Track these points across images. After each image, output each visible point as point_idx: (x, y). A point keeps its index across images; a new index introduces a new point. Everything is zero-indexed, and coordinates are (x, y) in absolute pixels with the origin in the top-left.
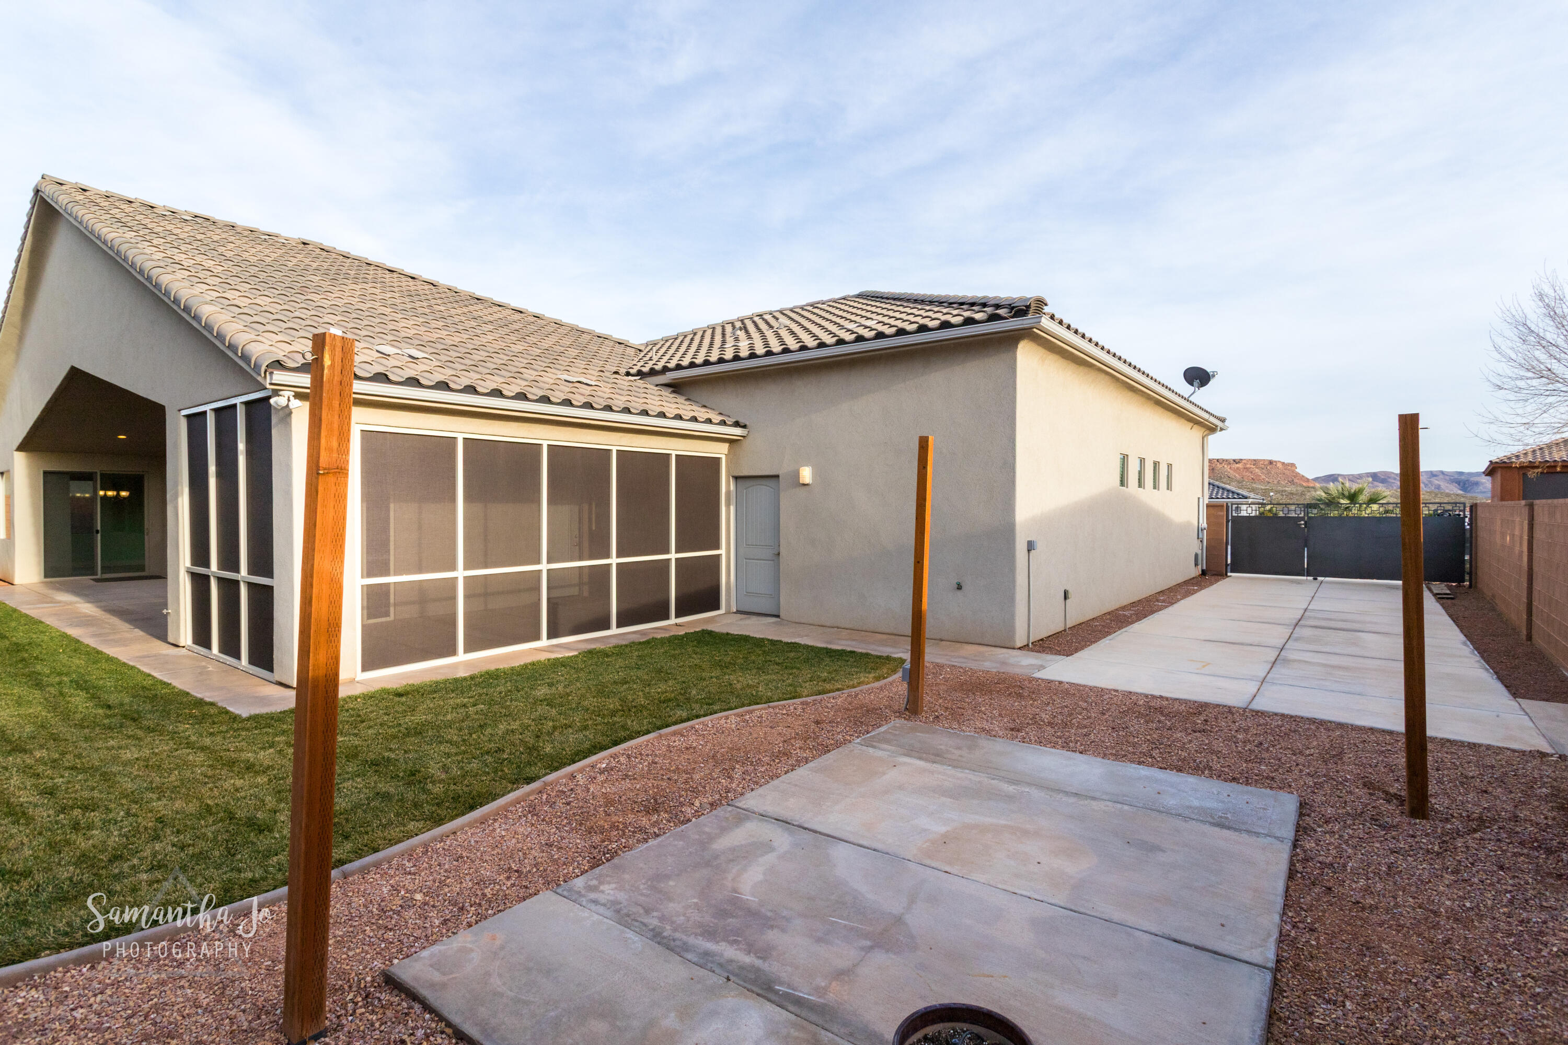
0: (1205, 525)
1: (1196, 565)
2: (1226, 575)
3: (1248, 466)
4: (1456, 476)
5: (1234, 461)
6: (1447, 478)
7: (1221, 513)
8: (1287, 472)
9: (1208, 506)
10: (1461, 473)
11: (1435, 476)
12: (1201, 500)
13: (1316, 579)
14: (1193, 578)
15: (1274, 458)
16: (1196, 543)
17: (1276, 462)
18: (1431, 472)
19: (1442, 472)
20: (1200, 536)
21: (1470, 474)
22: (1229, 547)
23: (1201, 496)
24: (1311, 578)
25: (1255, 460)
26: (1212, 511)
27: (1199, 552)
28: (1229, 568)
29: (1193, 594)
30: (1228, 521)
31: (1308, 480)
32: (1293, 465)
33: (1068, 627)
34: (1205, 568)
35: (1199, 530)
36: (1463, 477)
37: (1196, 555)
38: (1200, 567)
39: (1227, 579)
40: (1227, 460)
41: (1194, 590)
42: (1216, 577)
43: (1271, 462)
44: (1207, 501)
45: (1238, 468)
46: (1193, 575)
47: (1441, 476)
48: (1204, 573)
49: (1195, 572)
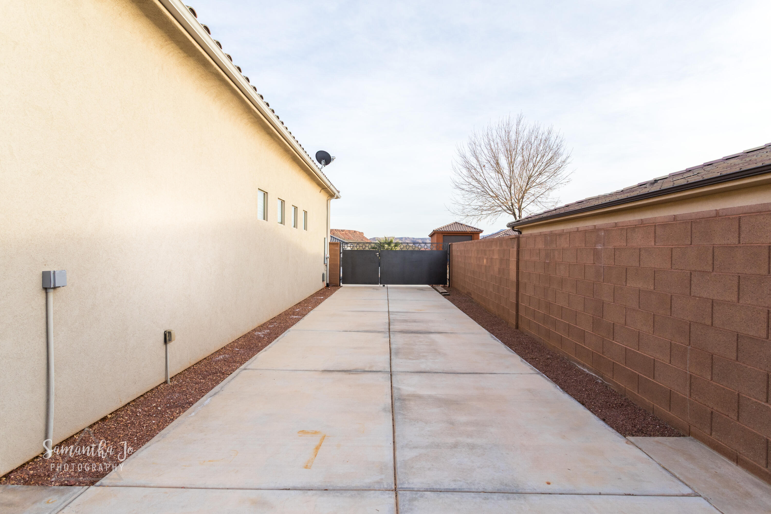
0: (328, 255)
1: (323, 281)
2: (340, 285)
3: (347, 233)
4: (412, 239)
5: (342, 230)
6: (410, 240)
7: (337, 248)
8: (361, 236)
9: (330, 244)
10: (414, 238)
11: (407, 239)
12: (326, 239)
13: (384, 286)
14: (322, 289)
15: (356, 230)
16: (323, 266)
17: (356, 231)
18: (405, 237)
19: (408, 238)
20: (326, 262)
21: (416, 239)
22: (341, 268)
23: (326, 237)
24: (382, 285)
25: (349, 230)
26: (333, 247)
27: (325, 273)
28: (341, 281)
29: (320, 303)
30: (340, 253)
31: (367, 239)
32: (362, 233)
33: (169, 377)
34: (328, 282)
35: (325, 258)
36: (414, 240)
37: (323, 275)
38: (325, 282)
39: (341, 289)
40: (339, 230)
41: (321, 299)
42: (334, 288)
43: (355, 232)
44: (329, 241)
45: (343, 234)
46: (321, 288)
47: (408, 239)
48: (328, 285)
49: (322, 285)
